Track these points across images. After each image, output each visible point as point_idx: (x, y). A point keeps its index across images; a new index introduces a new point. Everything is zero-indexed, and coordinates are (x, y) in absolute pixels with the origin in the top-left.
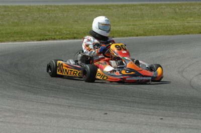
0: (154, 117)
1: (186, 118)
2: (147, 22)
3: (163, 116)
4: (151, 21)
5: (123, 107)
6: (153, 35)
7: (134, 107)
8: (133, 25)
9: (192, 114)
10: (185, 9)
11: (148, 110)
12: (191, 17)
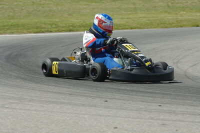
0: (152, 104)
1: (184, 105)
2: (141, 15)
3: (161, 103)
4: (144, 15)
5: (122, 95)
6: (148, 28)
7: (132, 95)
8: (128, 18)
9: (189, 101)
10: (177, 3)
11: (146, 98)
12: (184, 11)
